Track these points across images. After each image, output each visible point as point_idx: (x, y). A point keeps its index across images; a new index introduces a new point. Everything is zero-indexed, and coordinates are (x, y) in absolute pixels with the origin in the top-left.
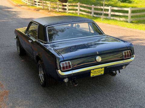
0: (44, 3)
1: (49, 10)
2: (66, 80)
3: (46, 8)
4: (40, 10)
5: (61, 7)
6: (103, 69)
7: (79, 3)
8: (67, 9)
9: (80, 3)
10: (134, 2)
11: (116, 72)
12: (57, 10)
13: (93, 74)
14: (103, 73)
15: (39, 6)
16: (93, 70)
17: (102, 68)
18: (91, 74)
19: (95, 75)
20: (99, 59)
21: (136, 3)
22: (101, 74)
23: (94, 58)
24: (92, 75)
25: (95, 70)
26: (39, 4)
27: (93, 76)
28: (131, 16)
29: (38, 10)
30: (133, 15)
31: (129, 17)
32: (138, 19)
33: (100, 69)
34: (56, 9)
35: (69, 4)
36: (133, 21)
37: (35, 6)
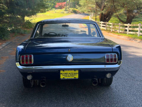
1: (111, 31)
6: (77, 71)
8: (128, 31)
9: (141, 24)
12: (118, 31)
13: (64, 77)
14: (77, 77)
18: (61, 75)
20: (70, 58)
22: (75, 78)
25: (65, 72)
27: (64, 78)
35: (130, 25)
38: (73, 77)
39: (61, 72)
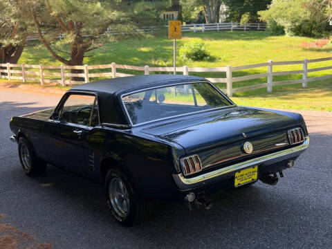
0: (26, 69)
1: (40, 83)
2: (190, 197)
3: (33, 79)
4: (19, 85)
5: (68, 75)
6: (256, 168)
7: (113, 63)
8: (86, 79)
9: (117, 63)
10: (220, 59)
11: (275, 175)
12: (61, 82)
14: (255, 177)
15: (12, 77)
16: (239, 171)
17: (253, 166)
18: (236, 180)
19: (242, 183)
20: (249, 147)
21: (225, 61)
22: (253, 179)
23: (240, 146)
24: (237, 183)
25: (242, 172)
26: (12, 71)
27: (239, 184)
28: (233, 83)
29: (15, 85)
30: (235, 81)
31: (229, 85)
32: (247, 88)
33: (251, 170)
34: (58, 81)
35: (91, 68)
36: (238, 94)
37: (3, 77)
38: (251, 179)
39: (237, 174)
